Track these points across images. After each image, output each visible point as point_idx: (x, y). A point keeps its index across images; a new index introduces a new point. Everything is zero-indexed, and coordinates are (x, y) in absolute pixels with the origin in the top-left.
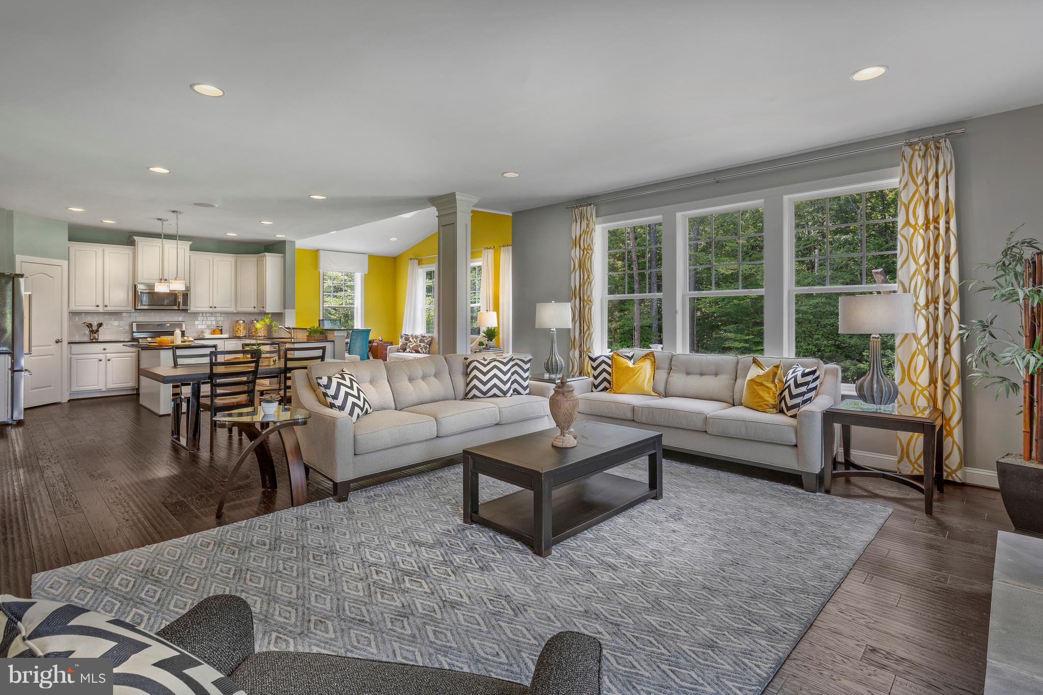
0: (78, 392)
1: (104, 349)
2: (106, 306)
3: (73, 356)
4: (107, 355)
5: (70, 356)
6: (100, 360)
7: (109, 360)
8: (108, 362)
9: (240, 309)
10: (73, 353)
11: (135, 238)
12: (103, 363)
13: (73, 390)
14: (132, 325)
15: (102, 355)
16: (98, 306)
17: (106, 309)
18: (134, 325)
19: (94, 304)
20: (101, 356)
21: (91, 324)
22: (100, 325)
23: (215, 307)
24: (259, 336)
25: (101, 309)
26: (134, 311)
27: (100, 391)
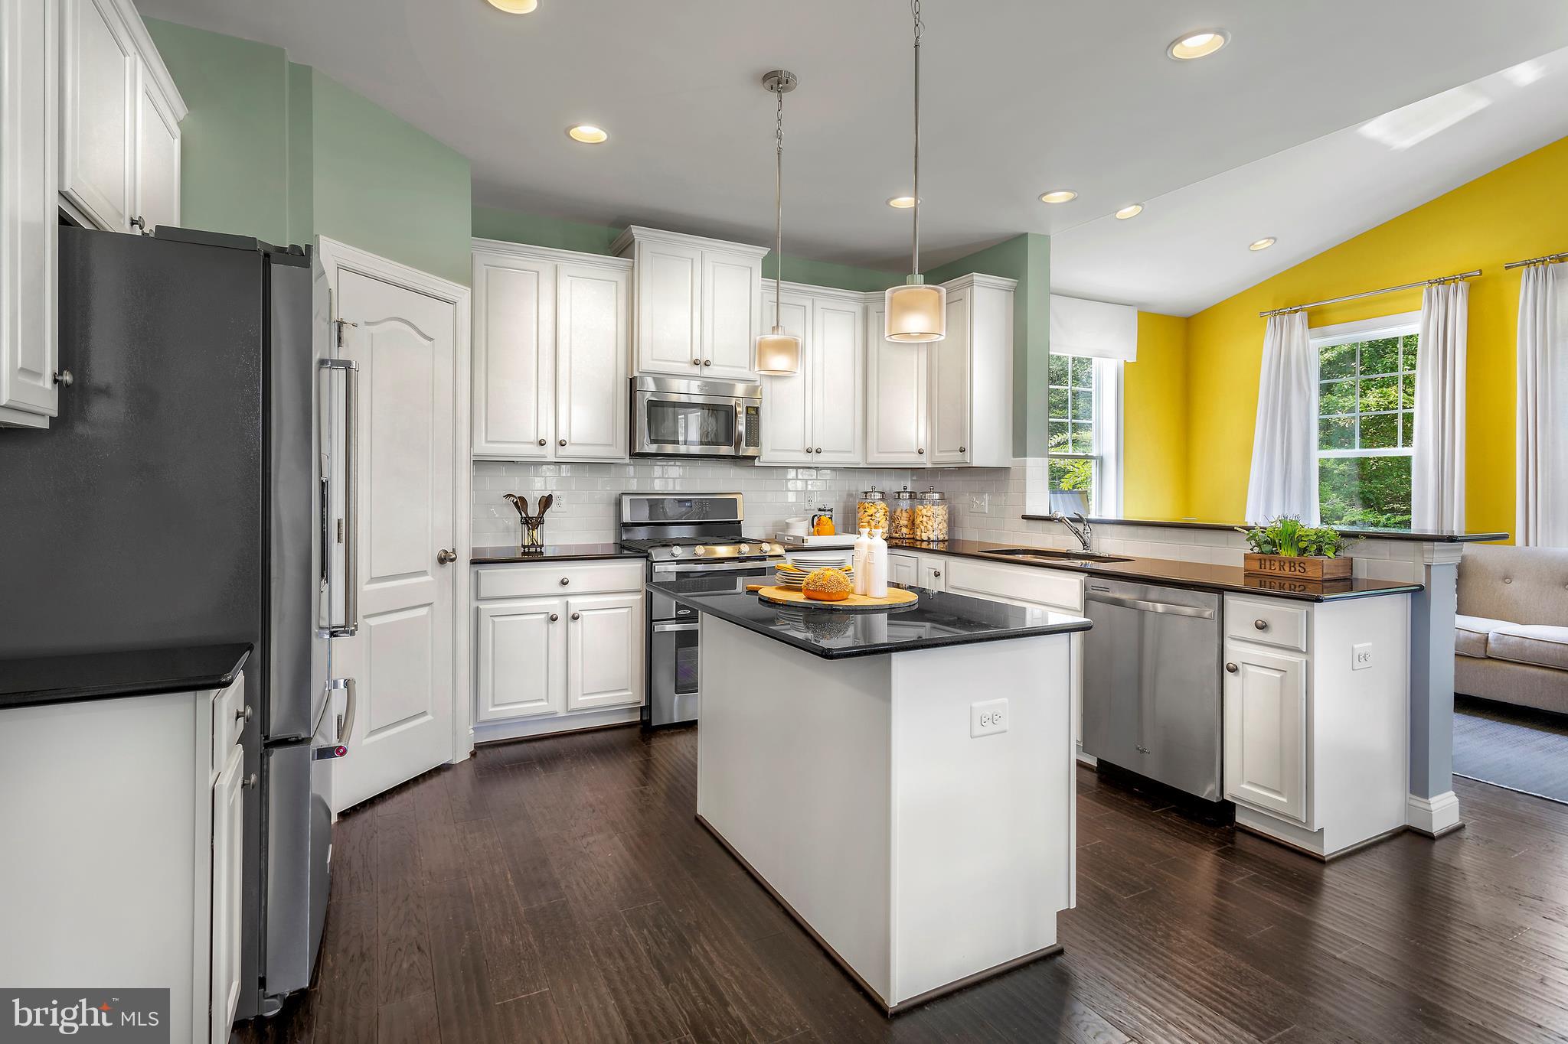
0: (497, 723)
1: (564, 583)
2: (562, 444)
3: (483, 606)
4: (572, 600)
5: (474, 604)
6: (554, 619)
7: (575, 618)
8: (572, 625)
9: (877, 459)
10: (483, 595)
11: (636, 230)
12: (560, 624)
13: (483, 717)
14: (619, 504)
15: (555, 601)
16: (542, 443)
17: (562, 451)
18: (626, 500)
19: (533, 438)
20: (555, 605)
21: (522, 499)
22: (546, 502)
23: (818, 452)
24: (929, 541)
25: (549, 453)
26: (627, 460)
27: (551, 717)
